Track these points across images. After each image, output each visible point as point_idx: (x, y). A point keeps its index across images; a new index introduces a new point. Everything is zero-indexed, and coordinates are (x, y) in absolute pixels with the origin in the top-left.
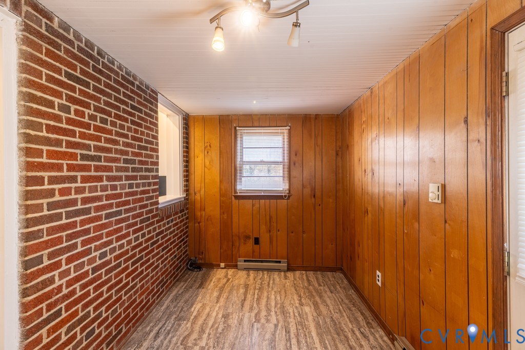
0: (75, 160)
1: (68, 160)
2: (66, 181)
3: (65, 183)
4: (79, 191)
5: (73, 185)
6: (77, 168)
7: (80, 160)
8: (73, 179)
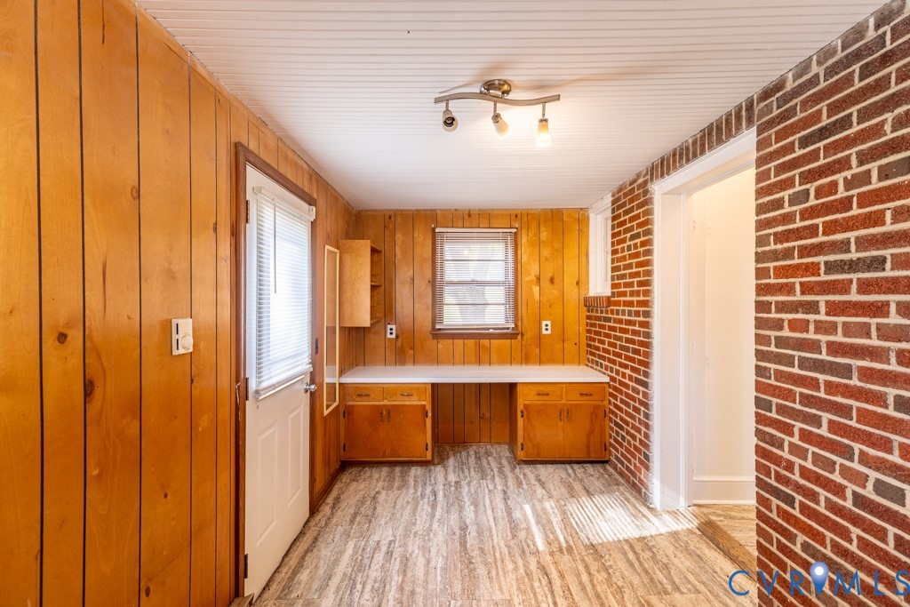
0: (813, 275)
1: (802, 277)
2: (800, 310)
3: (797, 312)
4: (821, 327)
5: (811, 317)
6: (817, 288)
7: (825, 274)
8: (812, 307)
